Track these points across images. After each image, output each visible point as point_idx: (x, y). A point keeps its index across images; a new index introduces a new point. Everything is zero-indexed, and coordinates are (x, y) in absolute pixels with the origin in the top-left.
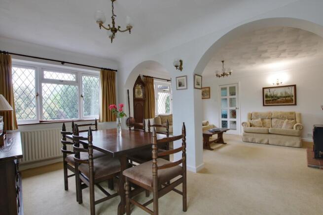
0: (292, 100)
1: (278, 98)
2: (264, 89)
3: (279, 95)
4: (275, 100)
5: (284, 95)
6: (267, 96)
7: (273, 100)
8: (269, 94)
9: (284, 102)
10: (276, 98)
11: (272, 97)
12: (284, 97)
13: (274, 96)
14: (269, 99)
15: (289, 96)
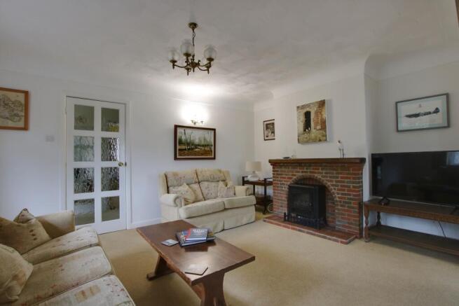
0: (211, 151)
1: (196, 146)
2: (176, 127)
3: (197, 142)
4: (192, 149)
5: (203, 143)
6: (181, 142)
7: (189, 149)
8: (183, 138)
9: (202, 155)
10: (193, 147)
11: (188, 144)
12: (203, 146)
13: (190, 142)
14: (183, 147)
15: (208, 145)
